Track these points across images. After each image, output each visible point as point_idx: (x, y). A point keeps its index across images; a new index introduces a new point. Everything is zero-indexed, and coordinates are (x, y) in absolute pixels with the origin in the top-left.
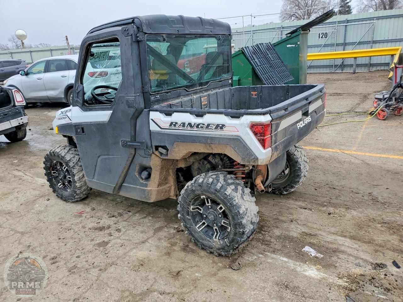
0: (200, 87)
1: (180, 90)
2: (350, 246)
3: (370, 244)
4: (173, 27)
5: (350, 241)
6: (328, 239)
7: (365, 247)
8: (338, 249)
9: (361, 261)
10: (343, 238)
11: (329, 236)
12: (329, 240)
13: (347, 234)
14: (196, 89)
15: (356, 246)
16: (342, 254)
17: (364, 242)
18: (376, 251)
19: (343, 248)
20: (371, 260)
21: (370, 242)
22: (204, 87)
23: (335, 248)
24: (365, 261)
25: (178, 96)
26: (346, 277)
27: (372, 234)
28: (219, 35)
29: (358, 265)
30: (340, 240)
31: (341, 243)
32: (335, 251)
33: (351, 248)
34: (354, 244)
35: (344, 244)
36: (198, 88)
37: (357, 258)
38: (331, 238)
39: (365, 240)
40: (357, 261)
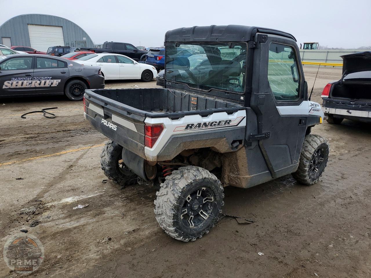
1: (185, 85)
2: (64, 224)
3: (52, 233)
5: (67, 227)
6: (84, 219)
7: (54, 230)
8: (70, 218)
9: (49, 220)
10: (74, 226)
11: (85, 221)
12: (82, 219)
13: (75, 231)
15: (61, 226)
16: (64, 217)
17: (57, 233)
18: (44, 232)
19: (67, 220)
20: (43, 224)
21: (54, 236)
23: (72, 217)
24: (47, 222)
26: (50, 208)
27: (57, 243)
29: (48, 217)
30: (74, 224)
31: (72, 222)
32: (70, 216)
33: (62, 224)
34: (63, 227)
35: (70, 223)
37: (53, 220)
38: (83, 221)
39: (58, 235)
40: (51, 218)
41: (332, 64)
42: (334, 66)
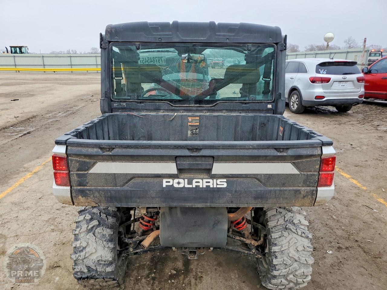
0: (198, 105)
1: (161, 103)
4: (154, 35)
14: (188, 105)
22: (204, 106)
25: (157, 109)
28: (248, 44)
36: (193, 106)
41: (51, 70)
42: (54, 72)
